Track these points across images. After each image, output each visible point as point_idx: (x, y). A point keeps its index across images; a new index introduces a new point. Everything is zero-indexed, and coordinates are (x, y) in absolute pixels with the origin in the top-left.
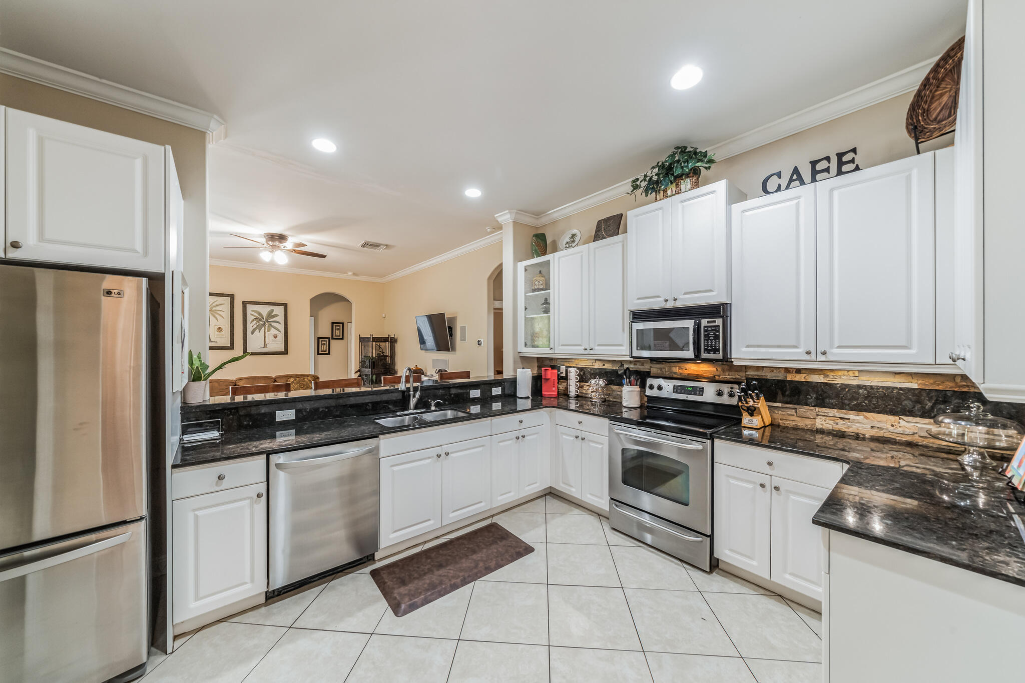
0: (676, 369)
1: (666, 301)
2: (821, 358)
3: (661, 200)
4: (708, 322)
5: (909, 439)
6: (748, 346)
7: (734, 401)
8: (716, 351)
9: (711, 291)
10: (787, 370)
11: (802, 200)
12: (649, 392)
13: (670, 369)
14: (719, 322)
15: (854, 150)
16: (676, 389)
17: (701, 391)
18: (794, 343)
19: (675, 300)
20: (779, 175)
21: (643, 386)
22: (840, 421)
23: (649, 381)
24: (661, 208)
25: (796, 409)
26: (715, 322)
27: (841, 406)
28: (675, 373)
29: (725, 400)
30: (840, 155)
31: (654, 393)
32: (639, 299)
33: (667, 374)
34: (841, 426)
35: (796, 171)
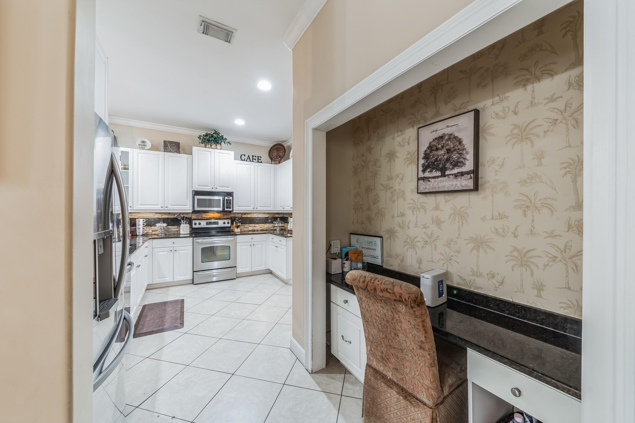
0: (204, 216)
1: (212, 188)
2: (256, 210)
3: (209, 148)
4: (227, 198)
5: (266, 229)
6: (238, 206)
7: (229, 225)
8: (230, 208)
9: (229, 187)
10: (242, 214)
11: (252, 166)
12: (194, 226)
13: (202, 216)
14: (231, 198)
15: (261, 157)
16: (207, 224)
17: (217, 223)
18: (250, 206)
19: (216, 188)
20: (245, 155)
21: (190, 224)
22: (254, 227)
23: (194, 222)
24: (210, 152)
25: (244, 226)
26: (230, 198)
27: (254, 223)
28: (204, 217)
29: (226, 225)
30: (258, 157)
31: (198, 226)
32: (199, 186)
33: (200, 218)
34: (255, 228)
35: (249, 156)
